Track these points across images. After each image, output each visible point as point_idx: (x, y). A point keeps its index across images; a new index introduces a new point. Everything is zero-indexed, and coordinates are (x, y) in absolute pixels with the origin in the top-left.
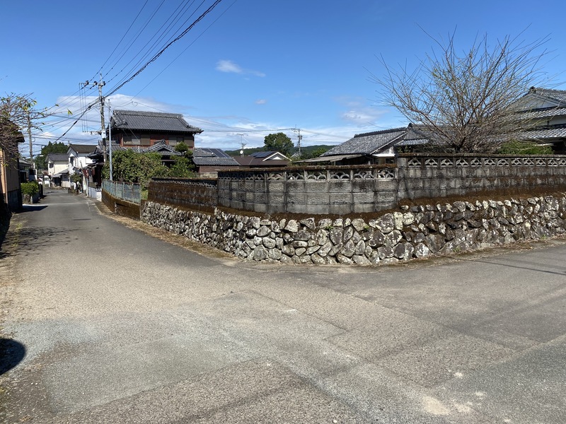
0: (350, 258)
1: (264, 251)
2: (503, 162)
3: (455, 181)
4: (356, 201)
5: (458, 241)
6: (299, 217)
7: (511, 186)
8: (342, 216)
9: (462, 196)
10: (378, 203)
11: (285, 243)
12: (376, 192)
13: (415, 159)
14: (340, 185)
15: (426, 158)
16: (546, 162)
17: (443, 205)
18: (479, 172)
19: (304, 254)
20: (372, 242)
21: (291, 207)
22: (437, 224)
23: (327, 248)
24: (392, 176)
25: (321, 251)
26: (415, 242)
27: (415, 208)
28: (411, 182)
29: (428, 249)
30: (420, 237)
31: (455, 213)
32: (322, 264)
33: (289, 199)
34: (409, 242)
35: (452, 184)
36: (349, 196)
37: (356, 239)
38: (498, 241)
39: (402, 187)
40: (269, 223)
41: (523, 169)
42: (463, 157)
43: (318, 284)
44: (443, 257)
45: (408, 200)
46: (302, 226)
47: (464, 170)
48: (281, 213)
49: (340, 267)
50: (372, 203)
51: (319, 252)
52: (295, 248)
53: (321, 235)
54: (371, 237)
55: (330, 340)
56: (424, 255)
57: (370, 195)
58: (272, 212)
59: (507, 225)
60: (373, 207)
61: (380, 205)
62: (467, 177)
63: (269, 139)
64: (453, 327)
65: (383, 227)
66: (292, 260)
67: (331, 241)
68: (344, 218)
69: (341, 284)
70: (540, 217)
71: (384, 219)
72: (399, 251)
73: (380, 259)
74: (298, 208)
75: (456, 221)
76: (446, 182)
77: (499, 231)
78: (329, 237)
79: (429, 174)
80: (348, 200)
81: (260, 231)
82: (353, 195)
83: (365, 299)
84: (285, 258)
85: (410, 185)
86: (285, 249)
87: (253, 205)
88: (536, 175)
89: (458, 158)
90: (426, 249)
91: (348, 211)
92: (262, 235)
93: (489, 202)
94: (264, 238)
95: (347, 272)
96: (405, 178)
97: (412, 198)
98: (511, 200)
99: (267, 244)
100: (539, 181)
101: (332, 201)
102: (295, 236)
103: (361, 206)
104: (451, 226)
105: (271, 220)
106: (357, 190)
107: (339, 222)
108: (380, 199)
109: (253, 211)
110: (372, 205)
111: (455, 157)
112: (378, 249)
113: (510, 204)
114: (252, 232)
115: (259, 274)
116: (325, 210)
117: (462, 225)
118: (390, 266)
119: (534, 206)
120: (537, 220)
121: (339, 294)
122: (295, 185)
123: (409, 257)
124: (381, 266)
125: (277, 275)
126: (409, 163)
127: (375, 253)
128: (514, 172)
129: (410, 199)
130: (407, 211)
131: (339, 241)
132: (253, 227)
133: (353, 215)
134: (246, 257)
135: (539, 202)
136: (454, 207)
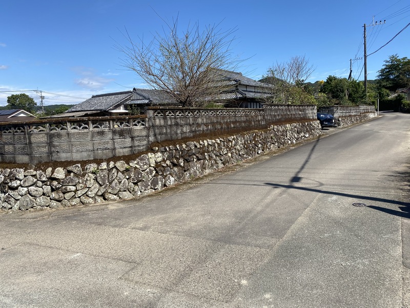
0: (115, 195)
1: (31, 200)
2: (213, 113)
3: (186, 128)
4: (117, 146)
5: (192, 171)
6: (65, 164)
7: (218, 129)
8: (105, 160)
9: (191, 137)
10: (135, 147)
11: (53, 190)
12: (132, 138)
13: (159, 111)
14: (102, 133)
15: (166, 110)
16: (235, 112)
17: (180, 145)
18: (200, 121)
19: (74, 197)
20: (133, 179)
21: (56, 156)
22: (178, 159)
23: (95, 189)
24: (143, 125)
25: (90, 193)
26: (165, 174)
27: (162, 149)
28: (158, 129)
29: (173, 179)
30: (168, 170)
31: (188, 150)
32: (91, 203)
33: (53, 149)
34: (161, 175)
35: (184, 129)
36: (111, 142)
37: (120, 179)
38: (215, 167)
39: (152, 134)
40: (34, 173)
41: (224, 118)
42: (190, 109)
43: (94, 223)
44: (184, 183)
45: (157, 143)
46: (69, 172)
47: (191, 119)
48: (46, 162)
49: (108, 204)
50: (131, 147)
51: (87, 194)
52: (64, 193)
53: (89, 179)
54: (132, 175)
55: (125, 277)
56: (171, 184)
57: (128, 140)
58: (36, 162)
59: (218, 156)
60: (131, 151)
61: (137, 148)
62: (193, 124)
63: (12, 99)
64: (219, 240)
65: (141, 166)
66: (62, 204)
67: (98, 183)
68: (108, 161)
69: (116, 219)
70: (235, 149)
71: (141, 159)
72: (154, 183)
73: (141, 192)
74: (64, 156)
75: (190, 156)
76: (180, 128)
77: (215, 160)
78: (96, 179)
79: (169, 123)
80: (110, 146)
81: (25, 181)
82: (114, 141)
83: (141, 229)
84: (54, 203)
85: (157, 131)
86: (54, 195)
87: (14, 158)
88: (230, 122)
89: (186, 110)
90: (172, 179)
91: (110, 155)
92: (27, 185)
93: (207, 141)
94: (30, 188)
95: (116, 208)
96: (153, 126)
97: (159, 141)
98: (219, 139)
99: (33, 193)
100: (232, 126)
101: (96, 148)
102: (63, 182)
103: (121, 150)
104: (186, 160)
105: (36, 170)
106: (117, 137)
107: (104, 165)
108: (136, 143)
109: (15, 163)
110: (130, 149)
111: (185, 110)
112: (139, 184)
113: (219, 142)
114: (15, 184)
115: (30, 223)
116: (89, 156)
117: (194, 158)
118: (149, 196)
119: (232, 142)
120: (234, 151)
121: (117, 229)
122: (59, 136)
123: (162, 187)
124: (142, 197)
125: (50, 222)
126: (155, 114)
127: (136, 188)
128: (219, 120)
129: (158, 142)
130: (157, 152)
131: (105, 182)
132: (16, 179)
133: (116, 159)
134: (11, 208)
135: (234, 139)
136: (187, 146)
